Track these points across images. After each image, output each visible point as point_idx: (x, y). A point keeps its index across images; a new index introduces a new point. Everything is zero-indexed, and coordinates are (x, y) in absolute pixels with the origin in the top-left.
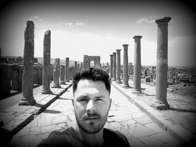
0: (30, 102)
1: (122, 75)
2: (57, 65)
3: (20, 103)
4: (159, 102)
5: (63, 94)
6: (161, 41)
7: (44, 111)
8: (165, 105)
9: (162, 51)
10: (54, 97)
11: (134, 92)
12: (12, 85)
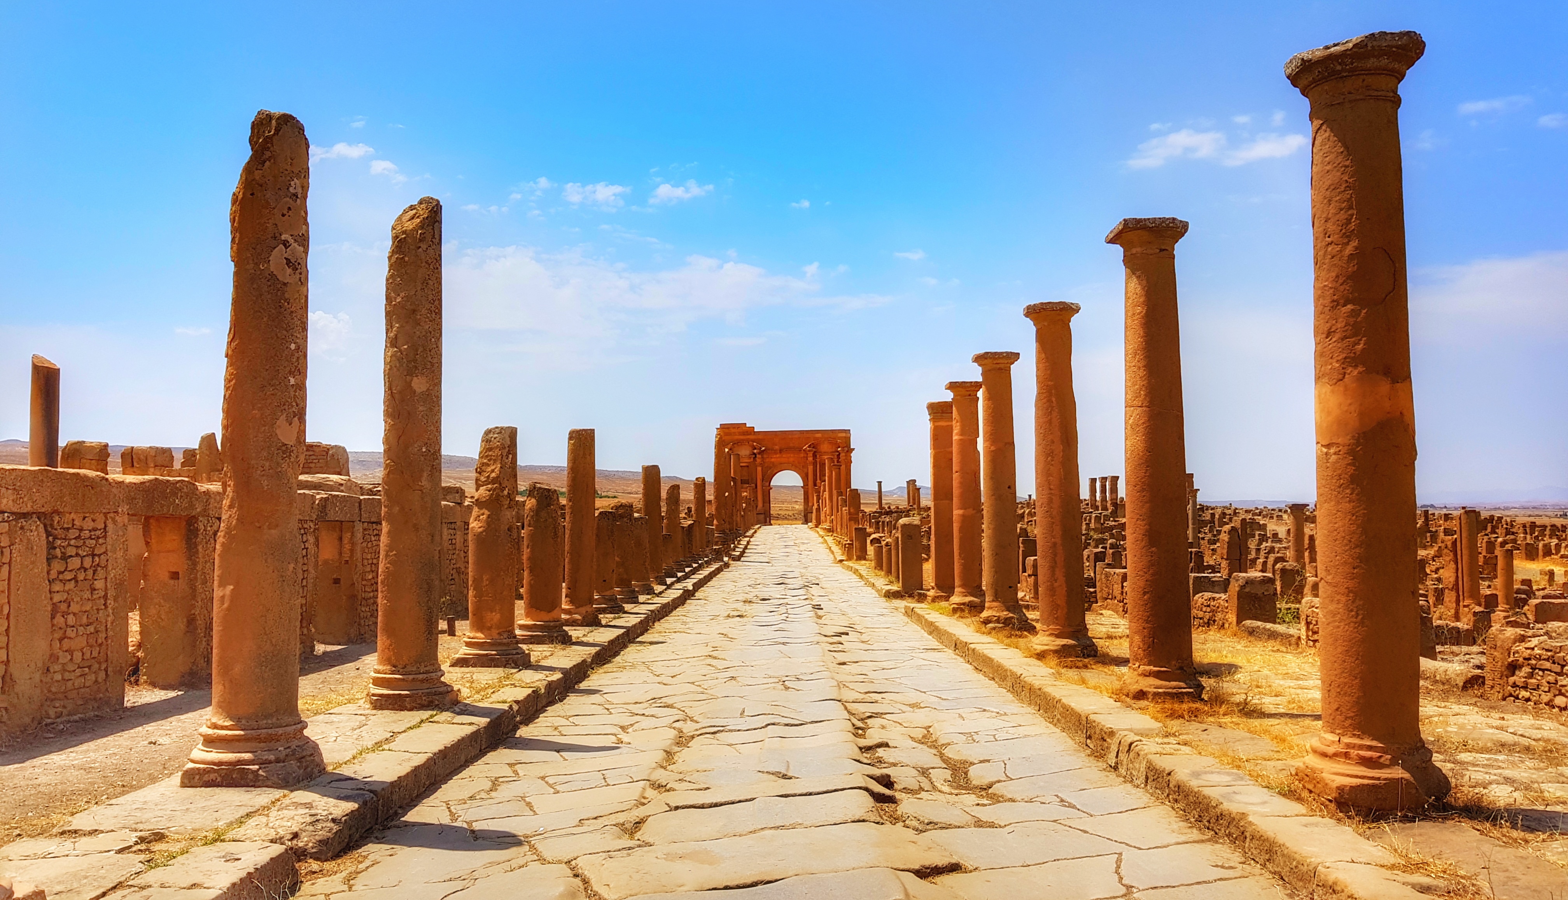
0: (272, 757)
1: (1029, 571)
2: (494, 481)
3: (191, 765)
4: (1354, 753)
5: (543, 710)
6: (1347, 237)
7: (388, 833)
8: (1407, 775)
9: (1353, 314)
10: (468, 730)
11: (1135, 688)
12: (140, 646)
